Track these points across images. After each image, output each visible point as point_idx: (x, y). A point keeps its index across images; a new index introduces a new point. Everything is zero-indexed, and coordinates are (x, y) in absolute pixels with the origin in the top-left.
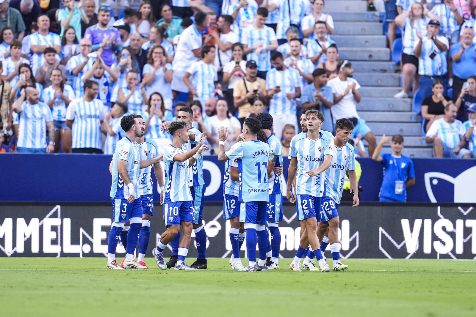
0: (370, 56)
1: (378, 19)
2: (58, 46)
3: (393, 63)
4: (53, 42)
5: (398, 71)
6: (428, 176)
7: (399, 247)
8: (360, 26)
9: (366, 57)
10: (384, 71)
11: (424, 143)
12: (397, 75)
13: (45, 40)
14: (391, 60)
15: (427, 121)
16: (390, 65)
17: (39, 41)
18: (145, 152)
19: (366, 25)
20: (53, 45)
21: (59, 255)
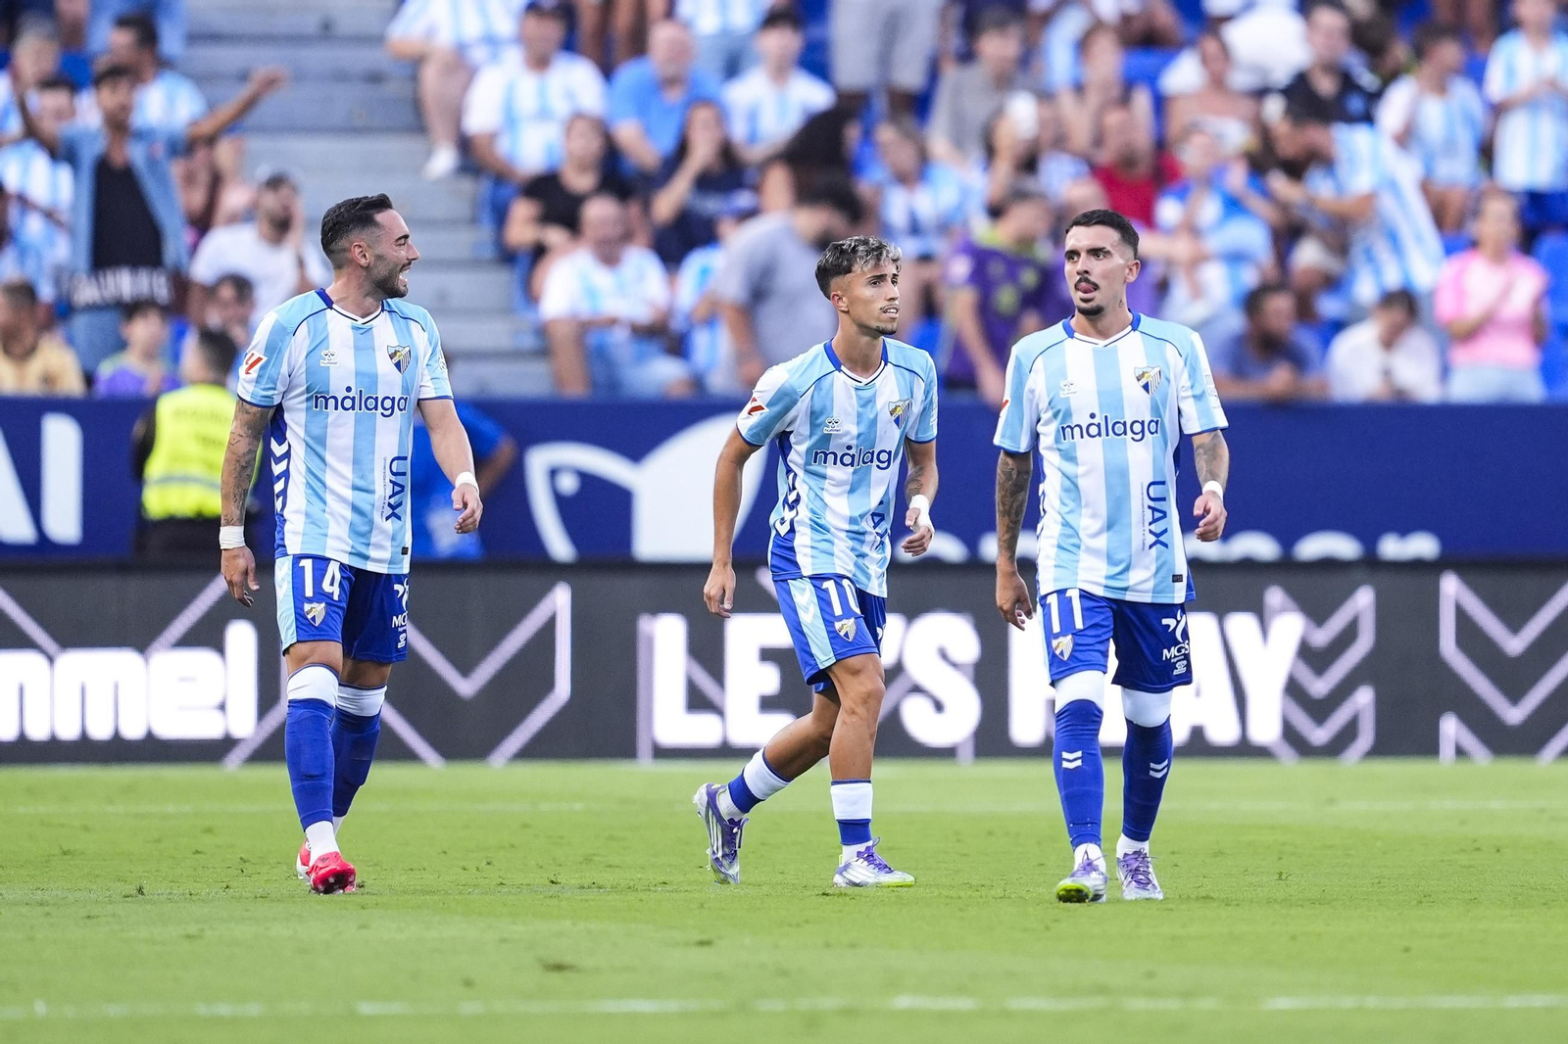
15: (536, 259)
18: (391, 357)
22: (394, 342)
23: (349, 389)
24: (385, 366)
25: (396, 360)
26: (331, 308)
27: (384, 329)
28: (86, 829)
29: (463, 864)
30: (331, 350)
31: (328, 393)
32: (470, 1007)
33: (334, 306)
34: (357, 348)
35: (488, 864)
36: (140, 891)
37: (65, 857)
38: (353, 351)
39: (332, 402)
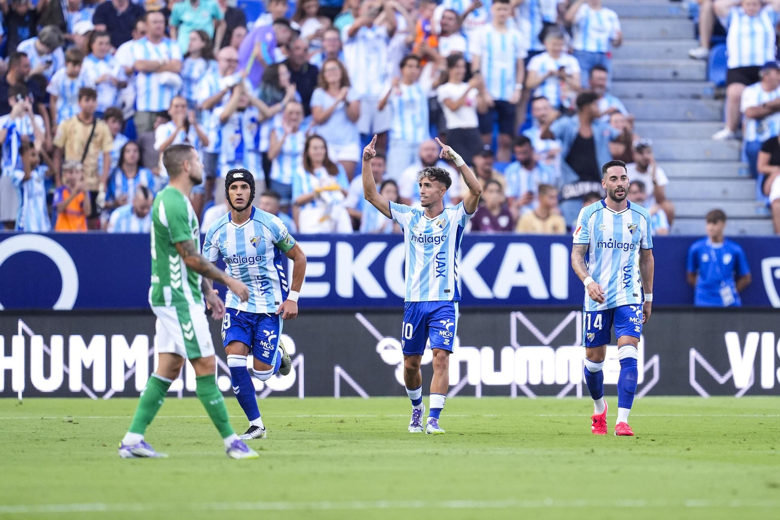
0: (675, 74)
1: (687, 14)
2: (177, 61)
3: (711, 84)
4: (169, 54)
5: (721, 97)
6: (767, 264)
7: (722, 380)
8: (657, 26)
9: (668, 74)
10: (697, 97)
11: (762, 212)
12: (718, 103)
13: (157, 51)
14: (707, 79)
15: (766, 176)
16: (708, 88)
17: (147, 53)
18: (629, 228)
19: (667, 25)
20: (170, 58)
21: (180, 395)
22: (631, 222)
23: (611, 240)
24: (626, 231)
25: (630, 229)
26: (605, 208)
27: (627, 216)
28: (569, 423)
29: (733, 440)
30: (604, 225)
31: (602, 241)
32: (736, 503)
33: (607, 207)
34: (615, 224)
35: (744, 440)
36: (593, 451)
37: (560, 436)
38: (613, 225)
39: (604, 245)
